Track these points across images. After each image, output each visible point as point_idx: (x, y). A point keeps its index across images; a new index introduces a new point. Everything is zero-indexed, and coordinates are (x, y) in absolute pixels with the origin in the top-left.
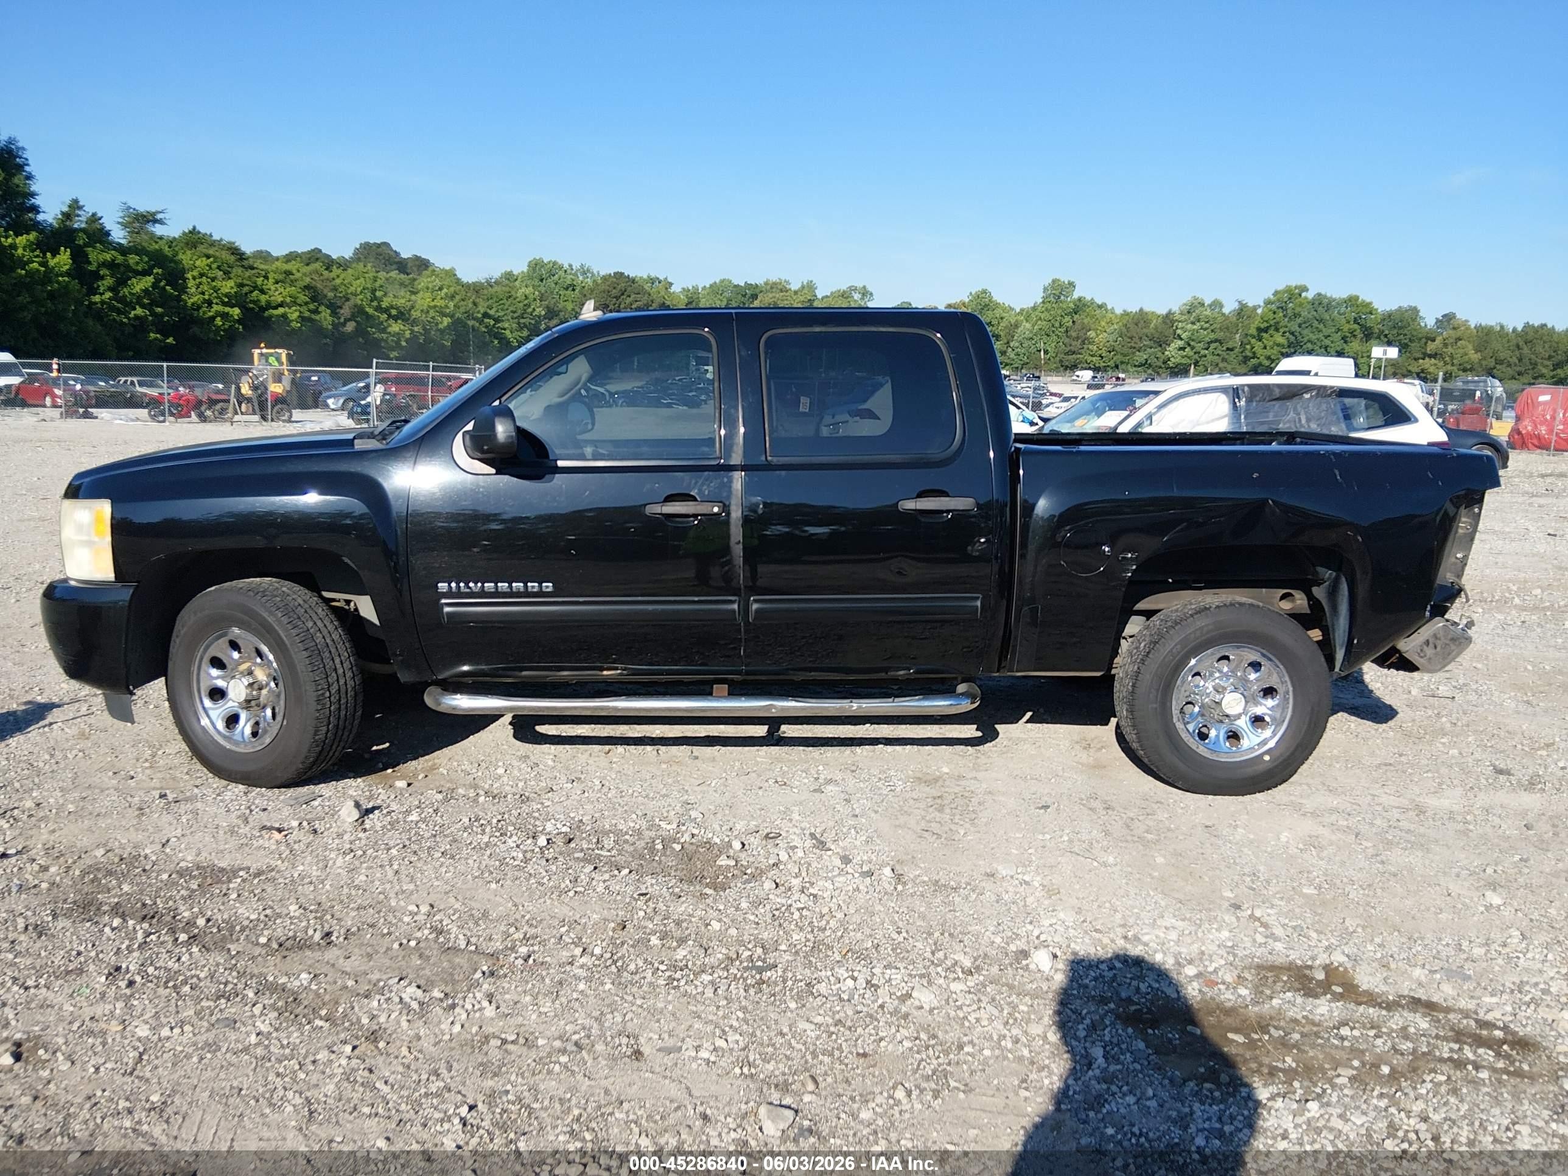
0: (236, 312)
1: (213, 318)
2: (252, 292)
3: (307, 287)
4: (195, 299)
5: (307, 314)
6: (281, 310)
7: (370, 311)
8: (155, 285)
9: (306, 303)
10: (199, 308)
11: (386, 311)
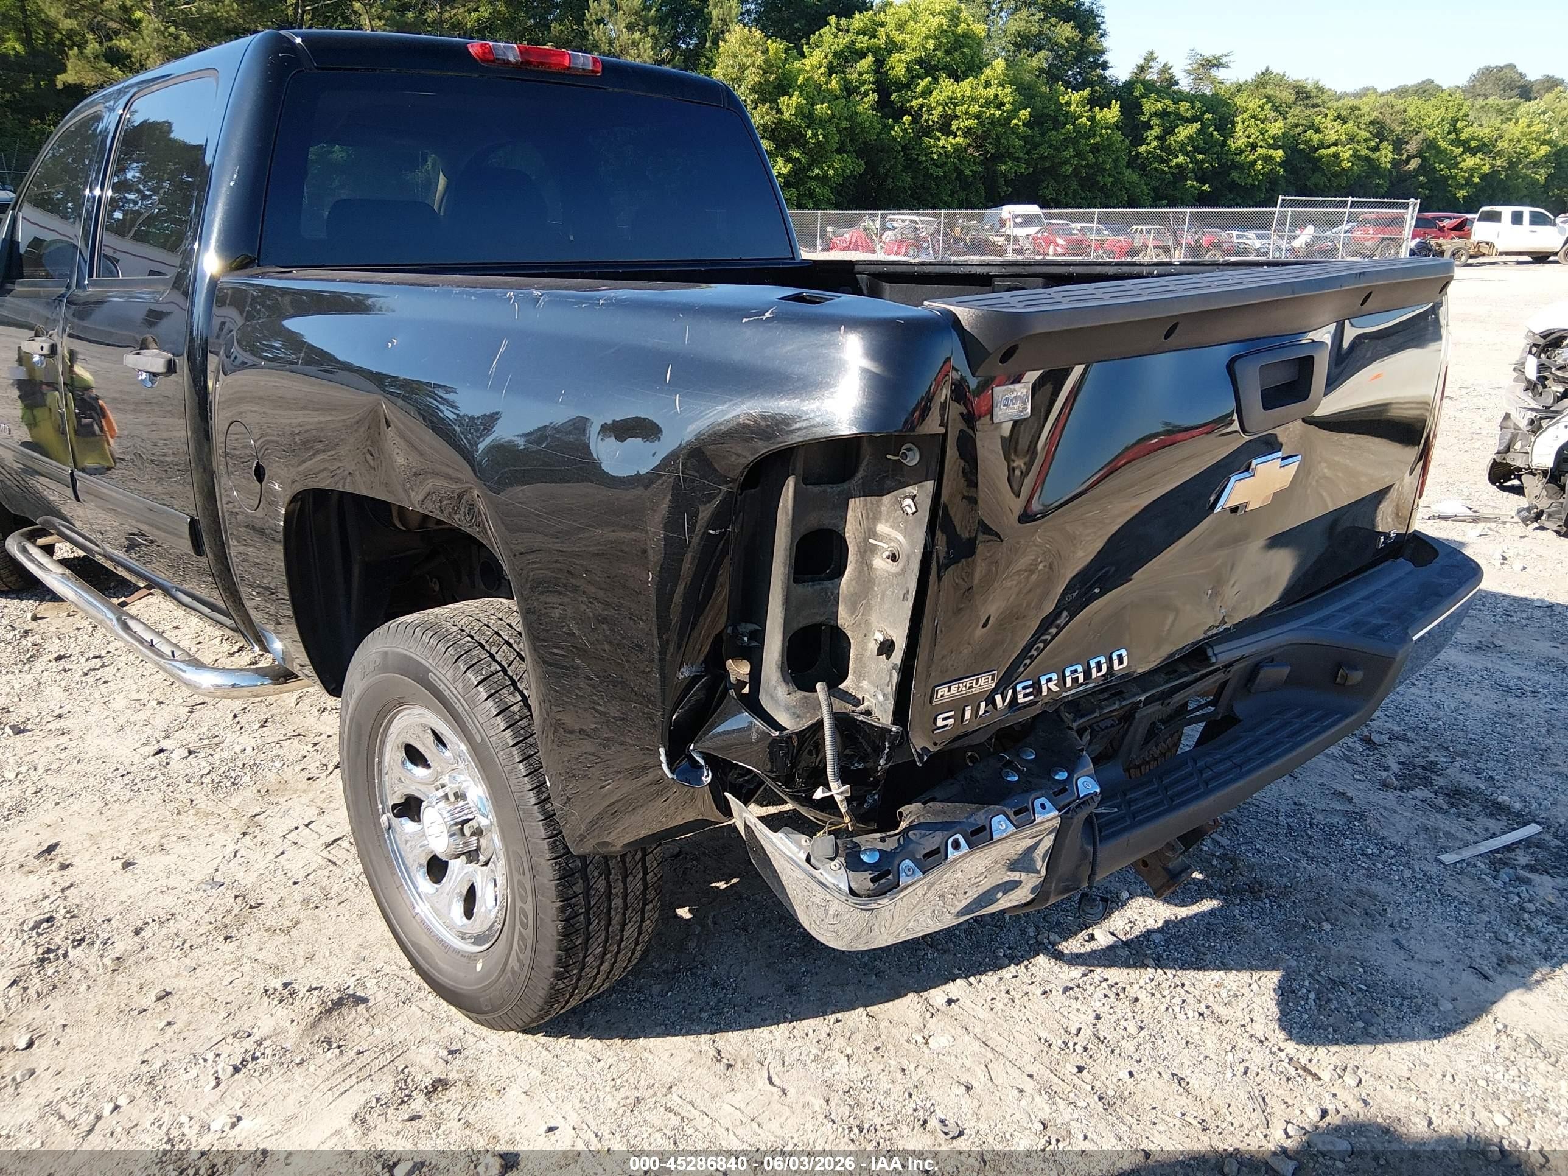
0: (1279, 154)
1: (1254, 162)
2: (1305, 132)
3: (1372, 123)
4: (1239, 143)
5: (1364, 152)
6: (1333, 149)
7: (1442, 144)
8: (1200, 132)
9: (1366, 140)
10: (1242, 152)
11: (1465, 144)
